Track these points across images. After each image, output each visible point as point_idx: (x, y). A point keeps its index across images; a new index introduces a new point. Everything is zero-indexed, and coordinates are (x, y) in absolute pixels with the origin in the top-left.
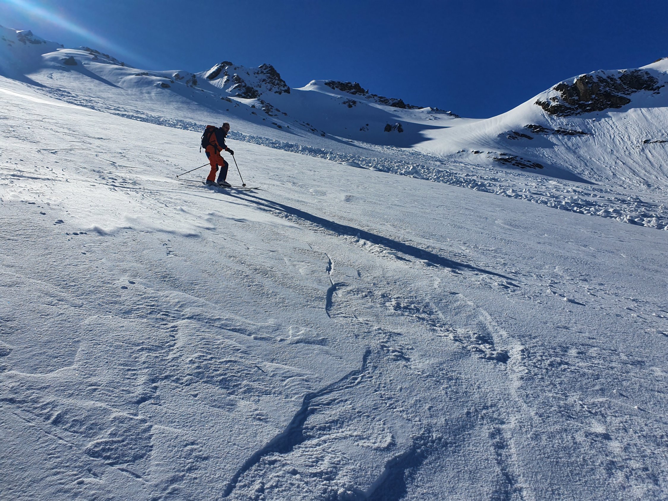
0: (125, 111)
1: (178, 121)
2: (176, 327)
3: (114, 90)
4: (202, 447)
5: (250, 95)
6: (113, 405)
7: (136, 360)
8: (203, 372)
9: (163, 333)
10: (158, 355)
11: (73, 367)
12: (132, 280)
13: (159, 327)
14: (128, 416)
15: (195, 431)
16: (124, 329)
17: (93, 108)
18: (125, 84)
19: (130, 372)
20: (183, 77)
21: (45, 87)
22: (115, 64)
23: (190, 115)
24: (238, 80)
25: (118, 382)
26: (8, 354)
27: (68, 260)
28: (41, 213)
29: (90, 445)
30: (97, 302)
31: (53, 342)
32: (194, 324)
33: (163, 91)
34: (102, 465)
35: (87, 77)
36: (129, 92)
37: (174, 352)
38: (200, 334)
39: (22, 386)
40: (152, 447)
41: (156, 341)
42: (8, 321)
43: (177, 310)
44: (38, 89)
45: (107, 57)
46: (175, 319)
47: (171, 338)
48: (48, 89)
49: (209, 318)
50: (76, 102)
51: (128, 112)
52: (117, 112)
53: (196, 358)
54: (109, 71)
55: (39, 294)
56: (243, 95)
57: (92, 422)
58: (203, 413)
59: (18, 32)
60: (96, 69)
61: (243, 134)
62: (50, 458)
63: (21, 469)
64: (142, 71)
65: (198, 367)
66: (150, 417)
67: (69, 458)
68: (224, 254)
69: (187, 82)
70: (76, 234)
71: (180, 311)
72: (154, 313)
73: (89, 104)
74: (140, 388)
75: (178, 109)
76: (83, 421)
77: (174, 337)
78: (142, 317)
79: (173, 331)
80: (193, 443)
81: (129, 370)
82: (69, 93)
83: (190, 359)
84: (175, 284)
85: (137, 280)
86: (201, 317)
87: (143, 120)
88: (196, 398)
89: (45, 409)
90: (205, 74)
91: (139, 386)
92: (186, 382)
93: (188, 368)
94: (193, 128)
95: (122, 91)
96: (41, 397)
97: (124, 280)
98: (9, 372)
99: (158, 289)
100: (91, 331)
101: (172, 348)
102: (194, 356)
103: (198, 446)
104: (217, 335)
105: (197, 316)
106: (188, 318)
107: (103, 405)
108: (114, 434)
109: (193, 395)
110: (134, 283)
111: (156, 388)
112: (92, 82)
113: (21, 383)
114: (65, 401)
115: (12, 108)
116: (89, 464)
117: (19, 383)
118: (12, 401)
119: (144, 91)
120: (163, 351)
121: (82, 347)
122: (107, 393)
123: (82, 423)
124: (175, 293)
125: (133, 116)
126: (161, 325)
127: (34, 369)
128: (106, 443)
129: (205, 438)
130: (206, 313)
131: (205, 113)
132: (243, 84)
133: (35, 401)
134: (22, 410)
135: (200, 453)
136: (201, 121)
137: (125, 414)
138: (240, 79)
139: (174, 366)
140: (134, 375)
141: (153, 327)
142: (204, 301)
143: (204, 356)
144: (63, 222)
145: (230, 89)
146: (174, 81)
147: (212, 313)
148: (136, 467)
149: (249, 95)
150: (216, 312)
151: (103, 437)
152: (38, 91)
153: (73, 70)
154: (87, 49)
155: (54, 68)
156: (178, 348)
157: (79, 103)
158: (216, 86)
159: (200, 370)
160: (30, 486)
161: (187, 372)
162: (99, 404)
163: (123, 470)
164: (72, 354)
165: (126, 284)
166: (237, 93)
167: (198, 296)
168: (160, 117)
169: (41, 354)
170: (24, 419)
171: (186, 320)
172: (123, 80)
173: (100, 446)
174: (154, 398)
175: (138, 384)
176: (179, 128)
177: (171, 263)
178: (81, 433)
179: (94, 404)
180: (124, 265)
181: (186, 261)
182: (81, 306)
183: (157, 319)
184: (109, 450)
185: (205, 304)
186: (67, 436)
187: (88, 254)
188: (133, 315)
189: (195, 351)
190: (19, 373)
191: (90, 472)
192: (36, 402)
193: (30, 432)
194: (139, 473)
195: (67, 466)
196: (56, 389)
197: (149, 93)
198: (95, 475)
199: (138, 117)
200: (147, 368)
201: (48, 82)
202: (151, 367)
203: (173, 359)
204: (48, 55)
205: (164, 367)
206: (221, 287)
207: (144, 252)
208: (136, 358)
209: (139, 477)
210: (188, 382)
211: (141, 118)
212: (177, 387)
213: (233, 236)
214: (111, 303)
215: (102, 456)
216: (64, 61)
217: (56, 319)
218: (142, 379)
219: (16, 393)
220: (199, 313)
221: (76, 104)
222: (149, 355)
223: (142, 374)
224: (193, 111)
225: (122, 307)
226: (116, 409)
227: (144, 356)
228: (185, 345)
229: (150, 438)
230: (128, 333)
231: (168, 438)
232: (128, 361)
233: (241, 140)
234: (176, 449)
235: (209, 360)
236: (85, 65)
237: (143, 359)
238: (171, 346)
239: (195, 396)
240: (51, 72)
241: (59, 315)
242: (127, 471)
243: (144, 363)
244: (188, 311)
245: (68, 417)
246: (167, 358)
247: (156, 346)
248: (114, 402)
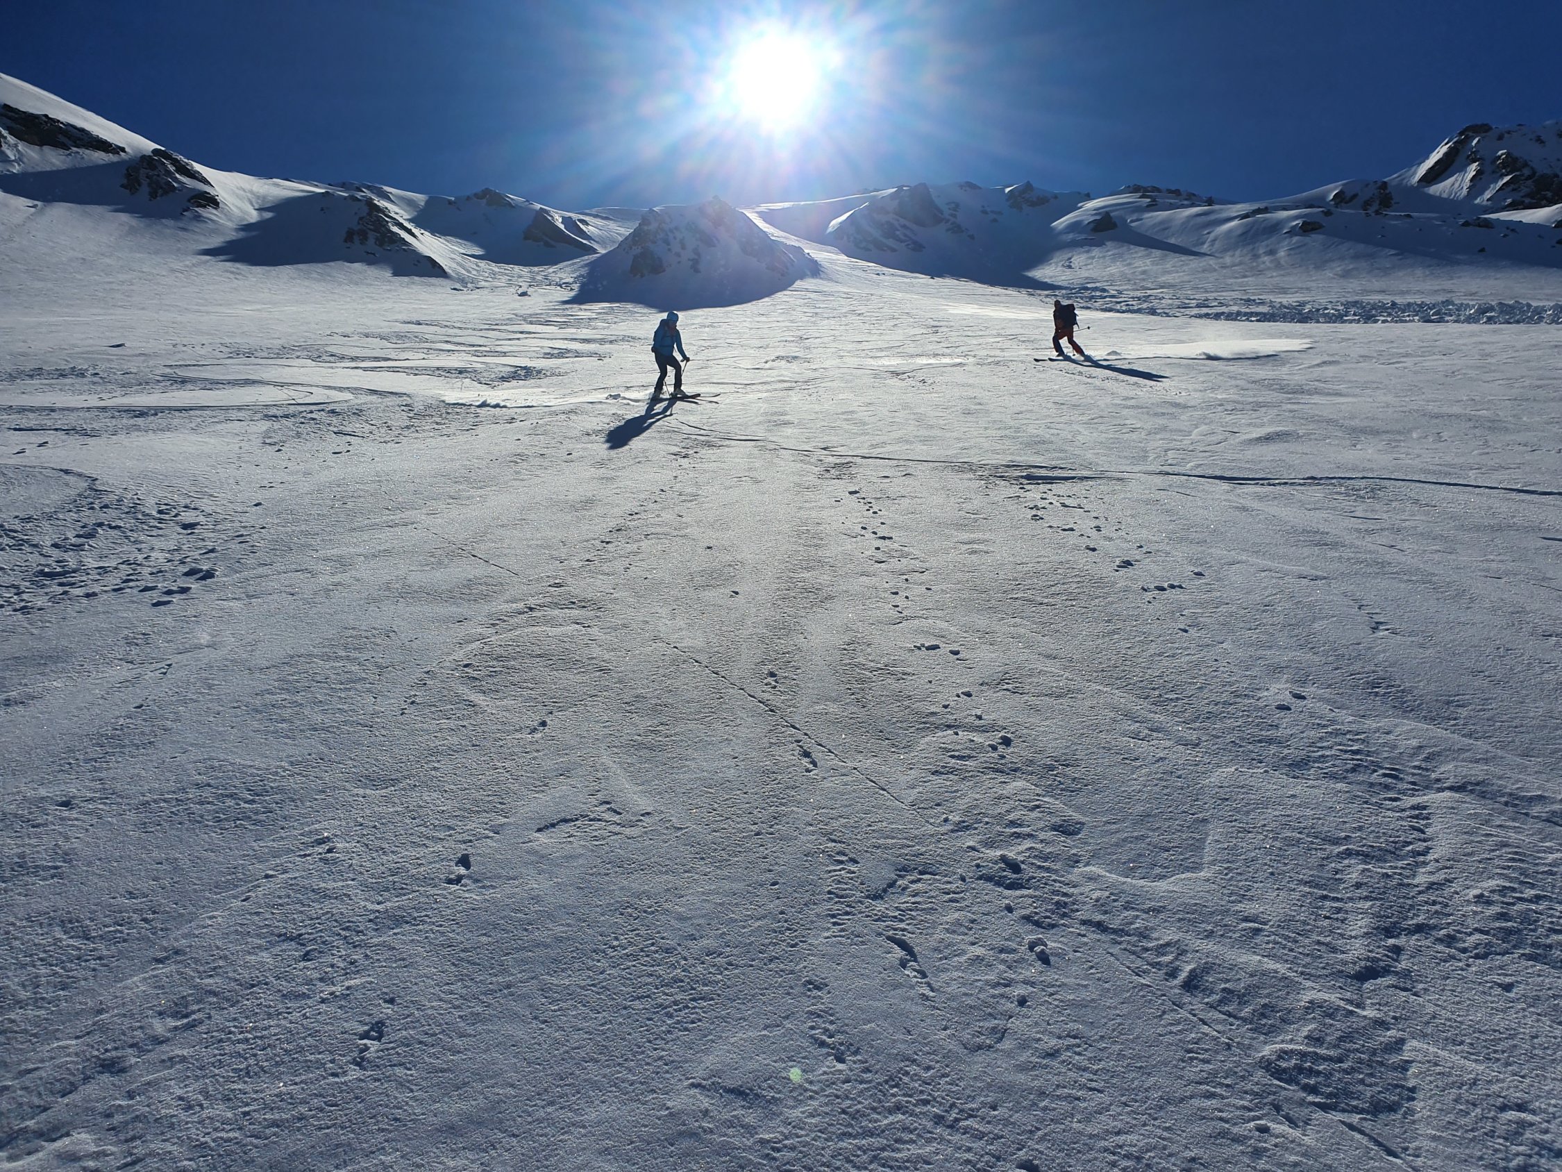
0: (1221, 304)
1: (1348, 305)
2: (1425, 808)
3: (1194, 263)
4: (1548, 1122)
5: (1549, 194)
6: (1302, 973)
7: (1337, 876)
8: (1519, 931)
9: (1391, 820)
10: (1389, 872)
11: (1202, 874)
12: (1298, 690)
13: (1380, 805)
14: (1342, 1003)
15: (1522, 1077)
16: (1298, 802)
17: (1153, 312)
18: (1217, 245)
19: (1328, 904)
20: (1355, 196)
21: (1060, 288)
22: (1193, 205)
23: (1377, 284)
24: (1511, 164)
25: (1304, 923)
26: (1077, 833)
27: (1153, 645)
28: (1088, 548)
29: (1267, 1051)
30: (1230, 738)
31: (1155, 816)
32: (1471, 805)
33: (1307, 239)
34: (1302, 1103)
35: (1138, 248)
36: (1228, 260)
37: (1428, 868)
38: (1494, 831)
39: (1115, 901)
40: (1413, 1090)
41: (1379, 837)
42: (1067, 766)
43: (1419, 768)
44: (1047, 296)
45: (1177, 193)
46: (1416, 788)
47: (1416, 834)
48: (1064, 292)
49: (1511, 794)
50: (1118, 307)
51: (1227, 306)
52: (1204, 311)
53: (1493, 891)
54: (1183, 223)
55: (1112, 715)
56: (1527, 200)
57: (1263, 1001)
58: (1536, 1037)
59: (1007, 190)
60: (1154, 226)
61: (1534, 304)
62: (1191, 1059)
63: (1141, 1067)
64: (1255, 206)
65: (1503, 916)
66: (1395, 1018)
67: (1230, 1069)
68: (1527, 629)
69: (1366, 205)
70: (1163, 589)
71: (1427, 770)
72: (1362, 769)
73: (1145, 306)
74: (1358, 943)
75: (1346, 275)
76: (1244, 995)
77: (1423, 833)
78: (1333, 777)
79: (1416, 817)
80: (1521, 1107)
81: (1325, 898)
82: (1104, 290)
83: (1477, 892)
84: (1404, 705)
85: (1309, 690)
86: (1489, 789)
87: (1264, 318)
88: (1512, 995)
89: (1163, 954)
90: (1415, 173)
91: (1355, 938)
92: (1476, 948)
93: (1475, 913)
94: (1389, 315)
95: (1212, 262)
96: (1152, 928)
97: (1279, 690)
98: (1088, 869)
99: (1362, 713)
100: (1227, 799)
101: (1421, 859)
102: (1485, 885)
103: (1537, 1119)
104: (1542, 840)
105: (1478, 784)
106: (1451, 788)
107: (1282, 968)
108: (1318, 1040)
109: (1500, 985)
110: (1304, 698)
111: (1397, 950)
112: (1148, 255)
113: (1111, 894)
114: (1209, 946)
115: (1008, 344)
116: (1274, 1093)
117: (1107, 894)
118: (1100, 927)
119: (1261, 251)
120: (1400, 864)
121: (1215, 832)
122: (1284, 942)
123: (1242, 999)
124: (1408, 724)
125: (1239, 313)
126: (1385, 799)
127: (1129, 872)
128: (1303, 1055)
129: (1553, 1102)
130: (1500, 778)
131: (1419, 272)
132: (1526, 172)
133: (1143, 935)
134: (1121, 949)
135: (1547, 1137)
136: (1408, 292)
137: (1333, 998)
138: (1515, 160)
139: (1434, 903)
140: (1339, 910)
141: (1366, 803)
142: (1489, 748)
143: (1514, 890)
144: (1132, 565)
145: (1488, 195)
146: (1333, 209)
147: (1518, 781)
148: (1382, 1126)
149: (1545, 198)
150: (1529, 778)
151: (1294, 1039)
152: (1048, 299)
153: (1109, 240)
154: (1136, 189)
155: (1074, 245)
156: (1437, 861)
157: (1124, 308)
158: (1445, 195)
159: (1510, 924)
160: (1161, 1108)
161: (1473, 923)
162: (1271, 965)
163: (1351, 1127)
164: (1198, 846)
165: (1287, 699)
166: (1509, 201)
167: (1470, 735)
168: (1302, 304)
169: (1137, 838)
170: (1129, 968)
171: (1447, 794)
172: (1212, 236)
173: (1291, 1058)
174: (1396, 973)
175: (1353, 934)
176: (1351, 322)
177: (1384, 651)
178: (1244, 1020)
179: (1260, 961)
180: (1273, 656)
181: (1421, 646)
182: (1197, 745)
183: (1372, 785)
184: (1311, 1072)
185: (1494, 757)
186: (1218, 1022)
187: (1192, 631)
188: (1312, 771)
189: (1482, 874)
190: (1104, 873)
191: (1278, 1112)
192: (1144, 938)
193: (1144, 996)
194: (1394, 1147)
195: (1227, 1086)
196: (1177, 916)
197: (1272, 252)
198: (1292, 1122)
199: (1252, 314)
200: (1366, 898)
201: (1063, 278)
202: (1376, 899)
203: (1431, 886)
204: (1061, 223)
205: (1409, 902)
206: (1532, 714)
207: (1316, 625)
208: (1337, 873)
209: (1396, 1156)
210: (1480, 950)
211: (1257, 314)
212: (1453, 957)
213: (1544, 579)
214: (1260, 741)
215: (1298, 1084)
216: (1092, 225)
217: (1154, 768)
218: (1359, 924)
219: (1106, 912)
220: (1480, 778)
221: (1118, 311)
222: (1367, 870)
223: (1357, 911)
224: (1386, 272)
225: (1286, 751)
226: (1309, 984)
227: (1354, 871)
228: (1457, 857)
229: (1404, 1067)
230: (1309, 812)
231: (1451, 1080)
232: (1319, 877)
233: (1530, 320)
234: (1478, 1110)
235: (1530, 901)
236: (1133, 224)
237: (1354, 876)
238: (1419, 854)
239: (1508, 988)
240: (1070, 255)
241: (1158, 761)
242: (1362, 1132)
243: (1358, 885)
244: (1448, 770)
245: (1211, 979)
246: (1416, 881)
247: (1380, 849)
248: (1304, 966)
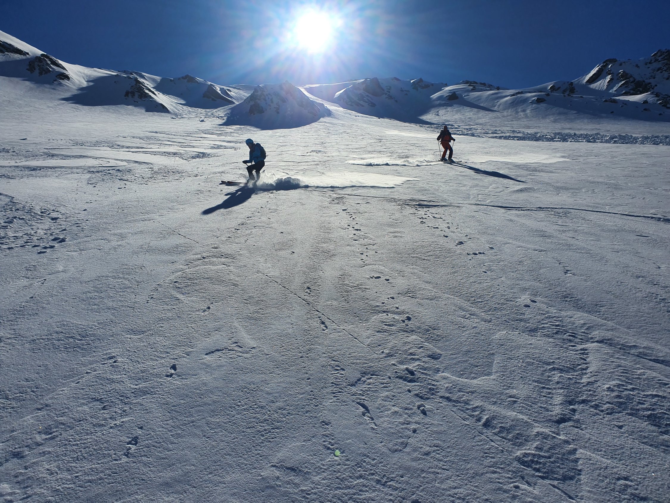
0: (502, 132)
1: (555, 134)
2: (586, 350)
3: (491, 115)
4: (637, 485)
5: (641, 89)
6: (534, 420)
7: (549, 379)
8: (625, 403)
9: (572, 355)
10: (571, 377)
11: (492, 377)
12: (533, 299)
13: (567, 348)
14: (551, 433)
15: (627, 466)
16: (533, 346)
17: (473, 135)
18: (501, 107)
19: (545, 390)
20: (559, 88)
21: (433, 124)
22: (491, 90)
23: (568, 125)
24: (625, 76)
25: (535, 398)
26: (439, 359)
27: (472, 278)
28: (444, 236)
29: (519, 453)
30: (504, 319)
31: (472, 352)
32: (606, 349)
33: (539, 106)
34: (533, 476)
35: (467, 108)
36: (505, 113)
37: (587, 376)
38: (615, 360)
39: (454, 388)
40: (580, 471)
41: (566, 362)
42: (435, 329)
43: (584, 333)
44: (428, 127)
45: (484, 84)
46: (583, 341)
47: (582, 361)
48: (435, 126)
49: (622, 345)
50: (458, 132)
51: (505, 133)
52: (495, 135)
53: (614, 386)
54: (486, 98)
55: (454, 308)
56: (632, 92)
57: (517, 432)
58: (633, 449)
59: (412, 81)
60: (475, 98)
61: (634, 136)
62: (487, 456)
63: (465, 460)
64: (517, 91)
65: (618, 397)
66: (573, 440)
67: (503, 461)
68: (629, 274)
69: (564, 92)
70: (476, 254)
71: (587, 334)
72: (560, 333)
73: (470, 132)
74: (557, 407)
75: (555, 121)
76: (509, 429)
77: (586, 360)
78: (548, 336)
79: (583, 354)
80: (626, 479)
81: (544, 388)
82: (452, 125)
83: (608, 386)
84: (578, 306)
85: (538, 299)
86: (613, 342)
87: (520, 139)
88: (622, 430)
89: (475, 411)
90: (584, 79)
91: (556, 405)
92: (607, 410)
93: (607, 395)
94: (573, 139)
95: (498, 114)
96: (470, 400)
97: (525, 299)
98: (443, 374)
99: (560, 309)
100: (503, 345)
101: (585, 371)
102: (611, 383)
103: (633, 484)
104: (635, 364)
105: (608, 340)
106: (597, 342)
107: (525, 418)
108: (540, 449)
109: (617, 426)
110: (535, 302)
111: (574, 410)
112: (471, 111)
113: (453, 385)
114: (493, 408)
115: (411, 148)
116: (522, 472)
117: (451, 385)
118: (448, 399)
119: (519, 110)
120: (575, 374)
121: (497, 359)
122: (526, 407)
123: (508, 431)
124: (579, 314)
125: (509, 136)
126: (569, 346)
127: (461, 376)
128: (534, 455)
129: (640, 476)
130: (618, 338)
131: (586, 121)
132: (631, 79)
133: (466, 403)
134: (457, 409)
135: (636, 492)
136: (581, 129)
137: (547, 431)
138: (627, 74)
139: (590, 391)
140: (550, 393)
141: (561, 347)
142: (613, 325)
143: (623, 385)
144: (463, 244)
145: (615, 89)
146: (550, 93)
147: (625, 339)
148: (566, 486)
149: (639, 90)
150: (630, 338)
151: (530, 449)
152: (428, 129)
153: (455, 104)
154: (467, 82)
155: (440, 105)
156: (591, 373)
157: (461, 133)
158: (597, 89)
159: (621, 400)
160: (473, 477)
161: (606, 399)
162: (521, 416)
163: (554, 486)
164: (490, 365)
165: (528, 302)
166: (624, 91)
167: (605, 319)
168: (537, 133)
169: (464, 361)
170: (460, 417)
171: (596, 344)
172: (499, 103)
173: (529, 456)
174: (574, 420)
175: (556, 403)
176: (557, 141)
177: (570, 282)
178: (509, 440)
179: (516, 415)
180: (523, 284)
181: (585, 280)
182: (490, 321)
183: (564, 340)
184: (537, 463)
185: (615, 329)
186: (498, 441)
187: (488, 273)
188: (539, 333)
189: (609, 379)
190: (450, 376)
191: (523, 480)
192: (467, 404)
193: (466, 429)
194: (572, 495)
195: (502, 468)
196: (481, 395)
197: (524, 111)
198: (529, 484)
199: (515, 137)
200: (561, 388)
201: (435, 120)
202: (565, 389)
203: (588, 383)
204: (435, 96)
205: (579, 390)
206: (631, 311)
207: (541, 271)
208: (549, 377)
209: (573, 499)
210: (609, 411)
211: (517, 137)
212: (597, 414)
213: (637, 253)
214: (517, 320)
215: (531, 467)
216: (448, 97)
217: (472, 331)
218: (558, 399)
219: (450, 393)
220: (609, 338)
221: (458, 134)
222: (562, 376)
223: (557, 394)
224: (571, 120)
225: (528, 325)
226: (537, 425)
227: (556, 376)
228: (600, 371)
229: (576, 461)
230: (537, 351)
231: (596, 466)
232: (541, 379)
233: (632, 143)
234: (608, 480)
235: (630, 390)
236: (465, 97)
237: (556, 379)
238: (584, 369)
239: (620, 427)
240: (438, 110)
241: (473, 328)
242: (559, 489)
243: (558, 383)
244: (596, 334)
245: (495, 422)
246: (582, 381)
247: (567, 367)
248: (535, 417)
